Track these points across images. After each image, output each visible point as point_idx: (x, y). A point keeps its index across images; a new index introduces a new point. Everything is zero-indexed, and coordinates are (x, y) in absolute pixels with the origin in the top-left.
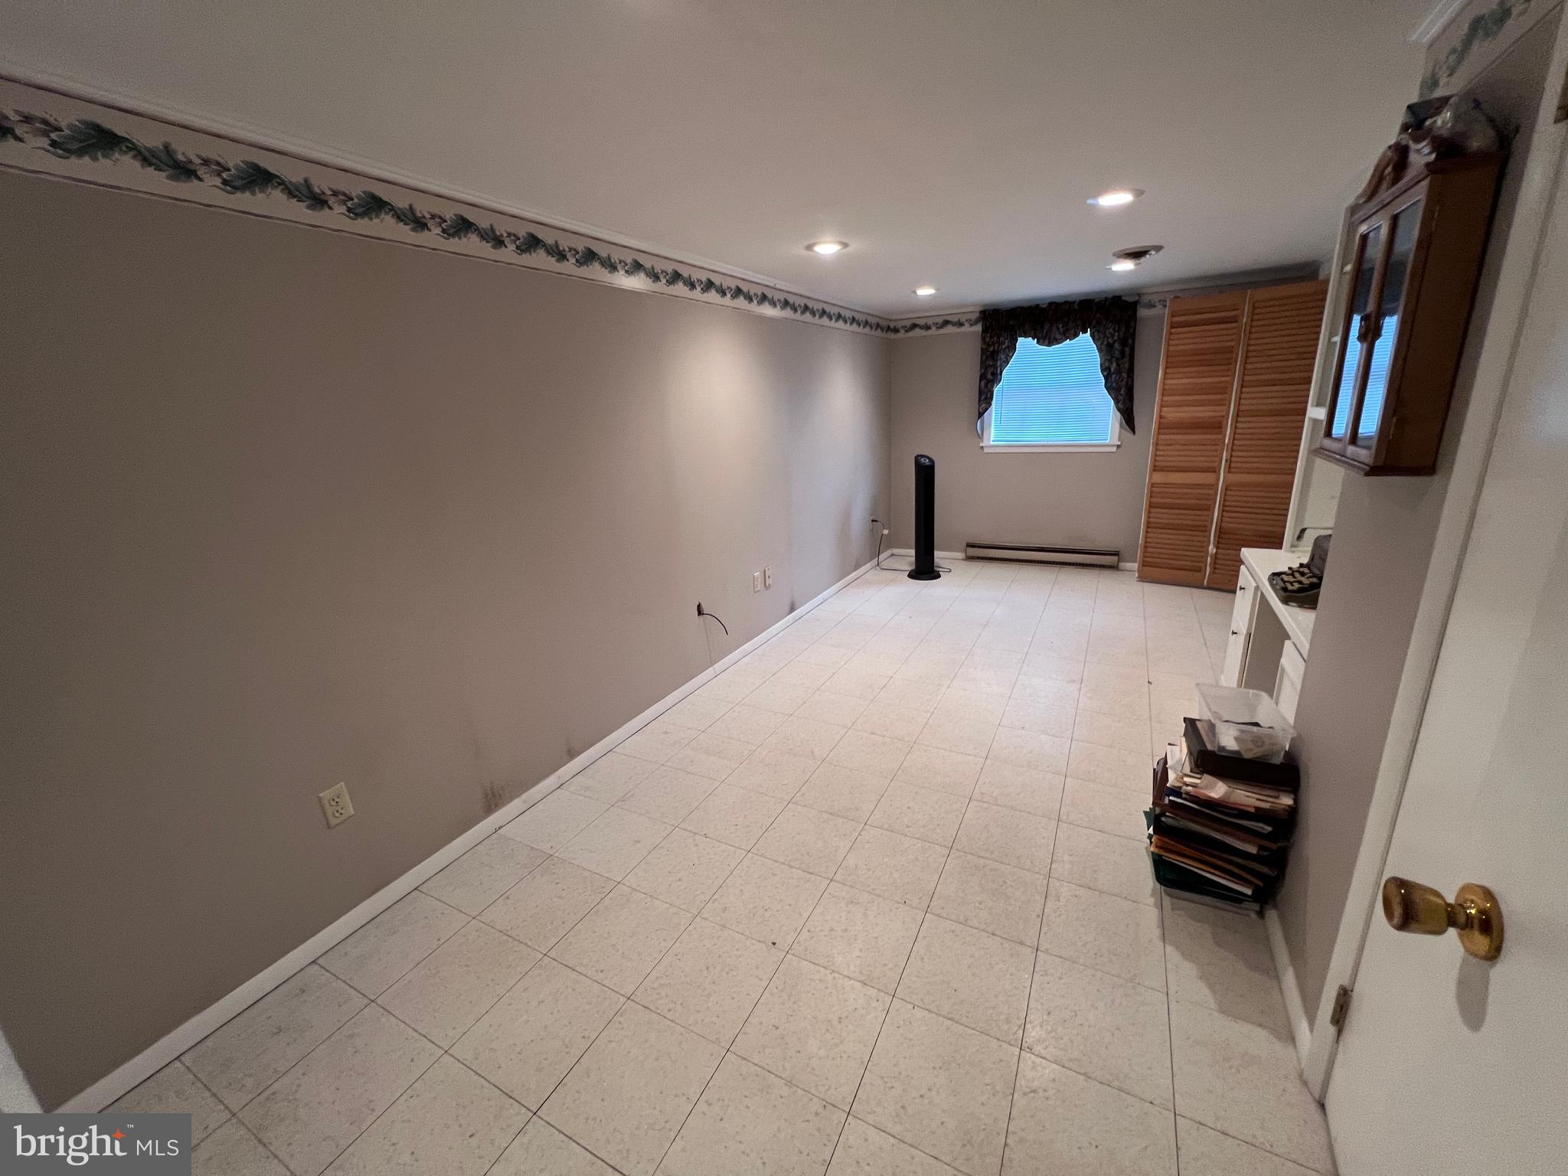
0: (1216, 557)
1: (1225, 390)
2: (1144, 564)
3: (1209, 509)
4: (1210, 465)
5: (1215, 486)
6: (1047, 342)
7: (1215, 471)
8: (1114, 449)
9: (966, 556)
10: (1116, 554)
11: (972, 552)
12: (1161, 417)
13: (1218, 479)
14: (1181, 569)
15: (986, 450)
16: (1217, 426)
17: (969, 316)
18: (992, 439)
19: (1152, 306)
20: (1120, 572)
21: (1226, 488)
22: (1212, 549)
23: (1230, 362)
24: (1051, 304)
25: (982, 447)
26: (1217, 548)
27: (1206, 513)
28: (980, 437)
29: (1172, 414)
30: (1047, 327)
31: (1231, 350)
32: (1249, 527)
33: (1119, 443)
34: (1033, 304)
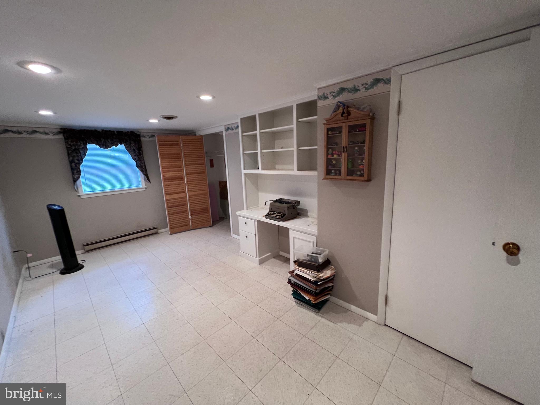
0: (192, 219)
1: (181, 167)
2: (171, 228)
3: (186, 204)
4: (182, 191)
5: (186, 197)
6: (104, 146)
7: (184, 192)
8: (144, 189)
9: (85, 251)
10: (156, 228)
11: (87, 248)
12: (164, 176)
13: (186, 194)
14: (183, 226)
15: (82, 197)
16: (181, 178)
17: (52, 130)
18: (84, 191)
19: (145, 137)
20: (159, 234)
21: (189, 196)
22: (190, 217)
23: (180, 158)
24: (103, 130)
25: (79, 196)
26: (191, 216)
27: (185, 206)
28: (77, 191)
29: (168, 175)
30: (103, 140)
31: (179, 154)
32: (199, 208)
33: (146, 187)
34: (93, 129)
